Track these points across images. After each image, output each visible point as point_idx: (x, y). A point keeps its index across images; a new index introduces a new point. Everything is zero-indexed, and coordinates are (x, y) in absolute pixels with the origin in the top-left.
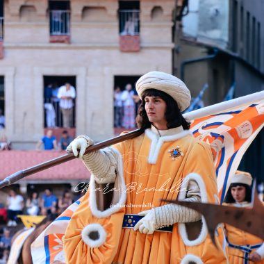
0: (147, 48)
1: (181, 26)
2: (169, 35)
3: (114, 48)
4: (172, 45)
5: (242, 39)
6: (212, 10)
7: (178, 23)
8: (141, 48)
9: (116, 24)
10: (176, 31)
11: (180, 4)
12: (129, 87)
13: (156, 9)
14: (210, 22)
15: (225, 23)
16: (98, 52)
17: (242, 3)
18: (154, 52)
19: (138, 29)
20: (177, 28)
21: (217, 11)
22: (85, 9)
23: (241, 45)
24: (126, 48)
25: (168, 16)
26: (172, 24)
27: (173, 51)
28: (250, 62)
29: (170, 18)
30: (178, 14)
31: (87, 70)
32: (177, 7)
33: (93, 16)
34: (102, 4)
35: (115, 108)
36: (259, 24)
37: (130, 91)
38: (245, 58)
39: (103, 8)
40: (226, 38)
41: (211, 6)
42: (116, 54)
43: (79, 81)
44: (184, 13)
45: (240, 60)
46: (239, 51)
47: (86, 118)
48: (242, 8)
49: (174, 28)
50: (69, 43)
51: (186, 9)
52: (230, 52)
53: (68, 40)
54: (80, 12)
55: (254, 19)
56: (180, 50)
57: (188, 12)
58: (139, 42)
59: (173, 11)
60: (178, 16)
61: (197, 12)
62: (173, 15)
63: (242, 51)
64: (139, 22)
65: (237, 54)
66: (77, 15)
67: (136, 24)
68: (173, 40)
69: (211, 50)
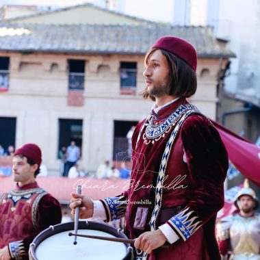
1: (223, 85)
2: (214, 91)
4: (217, 100)
6: (248, 74)
7: (221, 82)
10: (220, 88)
11: (224, 67)
13: (205, 71)
14: (246, 82)
20: (221, 86)
25: (214, 76)
26: (217, 83)
27: (218, 104)
29: (215, 78)
30: (221, 75)
32: (221, 70)
41: (249, 70)
44: (226, 74)
49: (218, 86)
50: (135, 95)
51: (227, 72)
53: (134, 93)
56: (222, 103)
57: (229, 74)
59: (219, 73)
60: (221, 77)
61: (236, 74)
62: (218, 76)
68: (217, 96)
69: (246, 104)
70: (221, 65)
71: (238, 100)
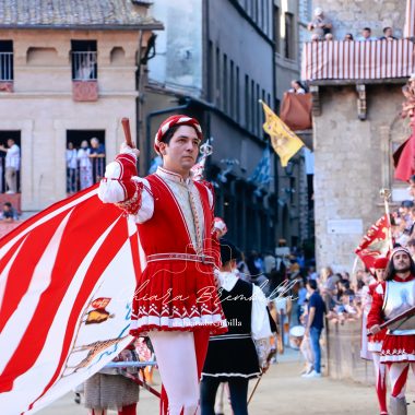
0: (106, 97)
1: (146, 71)
2: (133, 81)
3: (67, 97)
4: (137, 94)
5: (218, 87)
6: (183, 52)
7: (142, 66)
8: (99, 97)
9: (70, 68)
10: (140, 76)
11: (145, 44)
12: (84, 144)
13: (116, 51)
14: (180, 65)
15: (198, 67)
16: (47, 102)
17: (218, 42)
18: (115, 101)
19: (94, 75)
20: (142, 73)
21: (188, 52)
22: (31, 50)
23: (217, 93)
24: (81, 98)
25: (131, 58)
26: (136, 68)
27: (138, 100)
28: (228, 114)
29: (133, 61)
30: (143, 56)
31: (34, 123)
32: (142, 48)
33: (39, 59)
34: (51, 45)
35: (68, 170)
36: (238, 69)
37: (85, 149)
38: (222, 109)
39: (53, 49)
40: (200, 86)
41: (182, 47)
42: (68, 103)
43: (24, 138)
44: (150, 55)
45: (217, 112)
46: (215, 101)
47: (32, 181)
48: (218, 50)
49: (138, 73)
50: (12, 91)
51: (152, 51)
52: (205, 102)
53: (11, 88)
54: (25, 54)
55: (232, 63)
56: (145, 99)
57: (154, 54)
58: (98, 90)
59: (137, 53)
60: (143, 59)
61: (164, 54)
62: (136, 58)
63: (218, 100)
64: (96, 66)
65: (213, 105)
66: (20, 58)
67: (93, 68)
68: (137, 88)
69: (182, 99)
70: (141, 41)
71: (169, 93)
